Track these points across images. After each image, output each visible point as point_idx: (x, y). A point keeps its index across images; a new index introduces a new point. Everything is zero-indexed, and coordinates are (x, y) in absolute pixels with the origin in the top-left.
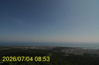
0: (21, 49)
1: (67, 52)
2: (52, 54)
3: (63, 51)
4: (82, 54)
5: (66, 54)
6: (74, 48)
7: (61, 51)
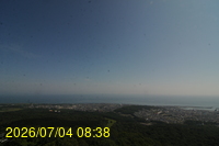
0: (47, 109)
1: (148, 116)
2: (114, 121)
3: (139, 114)
4: (181, 122)
5: (147, 122)
6: (164, 109)
7: (136, 114)
